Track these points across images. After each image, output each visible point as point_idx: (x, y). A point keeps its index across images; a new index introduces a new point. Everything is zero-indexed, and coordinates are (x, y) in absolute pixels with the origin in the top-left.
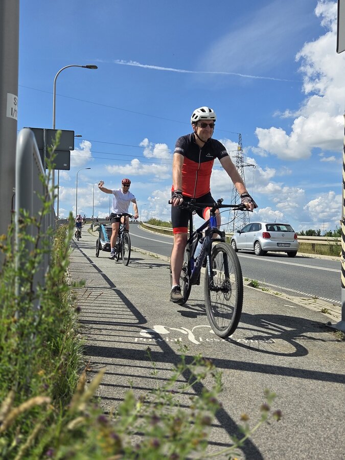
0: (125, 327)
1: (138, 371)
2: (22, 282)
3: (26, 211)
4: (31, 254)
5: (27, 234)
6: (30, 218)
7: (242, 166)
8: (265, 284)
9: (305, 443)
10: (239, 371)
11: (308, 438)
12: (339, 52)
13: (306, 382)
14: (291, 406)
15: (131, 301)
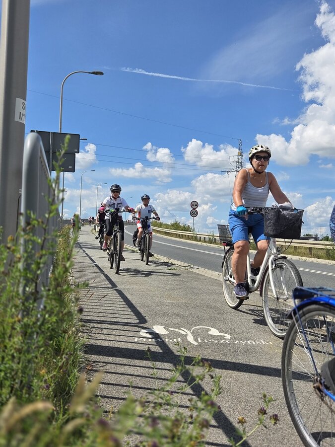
0: (126, 327)
1: (137, 370)
2: (28, 282)
4: (37, 255)
6: (37, 220)
10: (236, 372)
15: (132, 302)
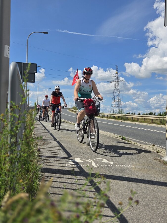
0: (61, 159)
1: (68, 180)
2: (12, 137)
3: (14, 102)
4: (16, 123)
5: (14, 113)
6: (16, 106)
7: (118, 81)
8: (129, 138)
9: (149, 216)
10: (116, 181)
11: (150, 213)
12: (165, 26)
13: (149, 186)
14: (142, 198)
15: (64, 146)
